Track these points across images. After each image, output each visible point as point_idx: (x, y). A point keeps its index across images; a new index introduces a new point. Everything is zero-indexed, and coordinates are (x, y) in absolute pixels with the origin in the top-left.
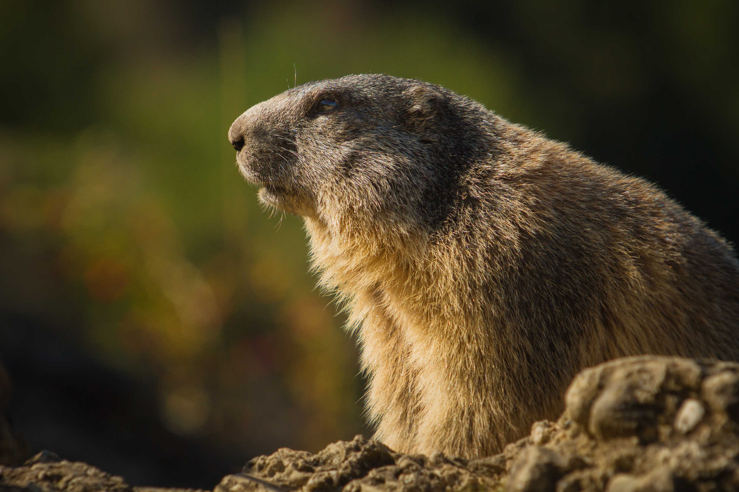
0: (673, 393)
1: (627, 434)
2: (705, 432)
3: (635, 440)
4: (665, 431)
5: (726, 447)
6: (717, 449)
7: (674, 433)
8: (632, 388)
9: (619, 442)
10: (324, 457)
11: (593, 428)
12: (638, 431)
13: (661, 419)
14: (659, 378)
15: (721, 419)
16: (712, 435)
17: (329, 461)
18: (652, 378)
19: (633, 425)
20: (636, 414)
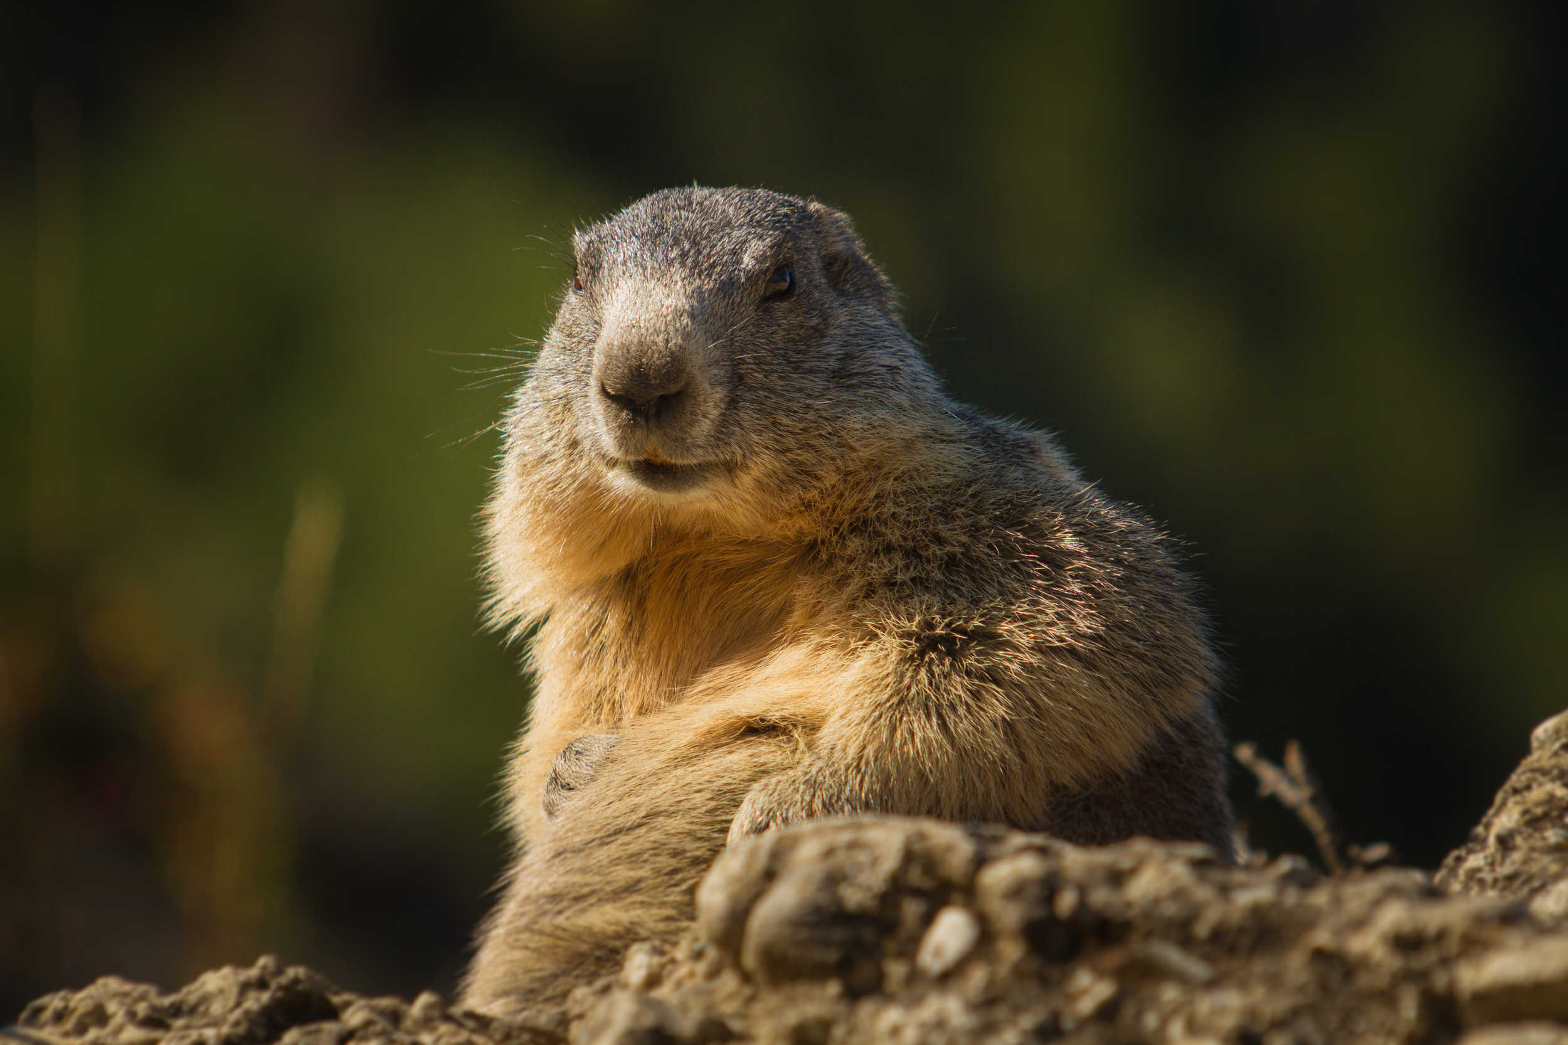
0: (917, 893)
1: (819, 973)
2: (978, 977)
3: (833, 988)
4: (896, 970)
5: (1017, 1010)
6: (1001, 1012)
7: (915, 976)
8: (833, 880)
9: (801, 989)
10: (193, 999)
11: (750, 959)
12: (842, 969)
13: (891, 946)
14: (890, 862)
15: (1011, 951)
16: (991, 983)
17: (202, 1009)
18: (875, 862)
19: (832, 956)
20: (839, 934)
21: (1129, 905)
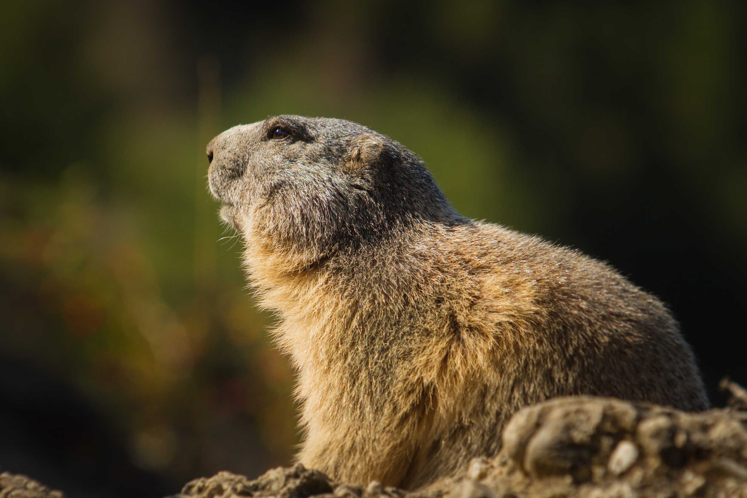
0: (609, 434)
1: (561, 472)
2: (638, 475)
3: (568, 480)
4: (598, 471)
6: (649, 493)
7: (607, 474)
8: (568, 428)
9: (553, 480)
10: (264, 482)
11: (528, 465)
12: (573, 471)
13: (596, 459)
14: (596, 419)
15: (654, 463)
16: (644, 478)
17: (268, 487)
18: (589, 419)
19: (568, 464)
20: (571, 454)
21: (711, 441)
